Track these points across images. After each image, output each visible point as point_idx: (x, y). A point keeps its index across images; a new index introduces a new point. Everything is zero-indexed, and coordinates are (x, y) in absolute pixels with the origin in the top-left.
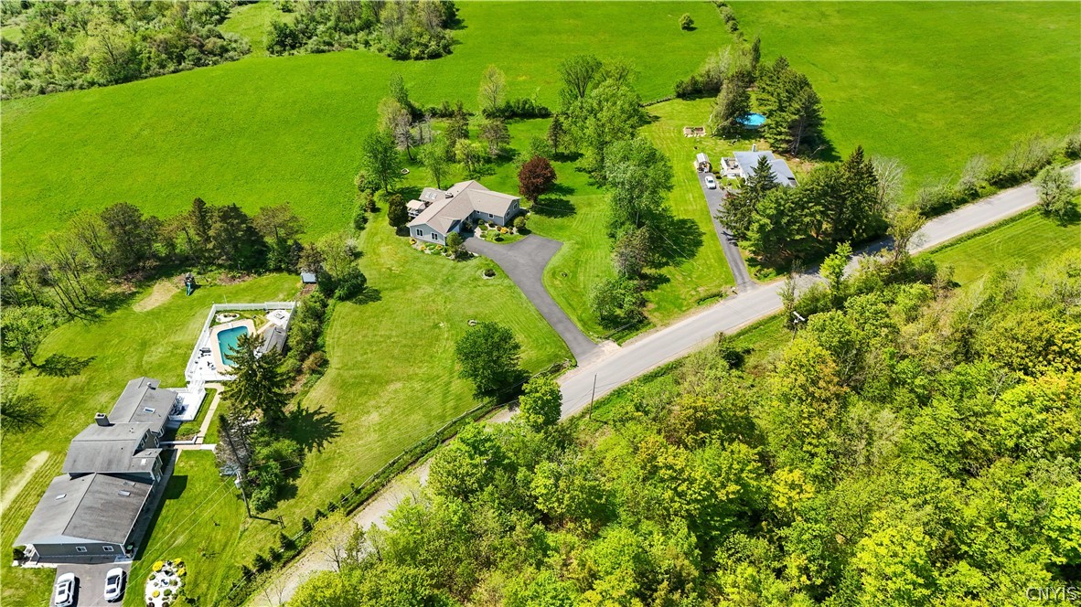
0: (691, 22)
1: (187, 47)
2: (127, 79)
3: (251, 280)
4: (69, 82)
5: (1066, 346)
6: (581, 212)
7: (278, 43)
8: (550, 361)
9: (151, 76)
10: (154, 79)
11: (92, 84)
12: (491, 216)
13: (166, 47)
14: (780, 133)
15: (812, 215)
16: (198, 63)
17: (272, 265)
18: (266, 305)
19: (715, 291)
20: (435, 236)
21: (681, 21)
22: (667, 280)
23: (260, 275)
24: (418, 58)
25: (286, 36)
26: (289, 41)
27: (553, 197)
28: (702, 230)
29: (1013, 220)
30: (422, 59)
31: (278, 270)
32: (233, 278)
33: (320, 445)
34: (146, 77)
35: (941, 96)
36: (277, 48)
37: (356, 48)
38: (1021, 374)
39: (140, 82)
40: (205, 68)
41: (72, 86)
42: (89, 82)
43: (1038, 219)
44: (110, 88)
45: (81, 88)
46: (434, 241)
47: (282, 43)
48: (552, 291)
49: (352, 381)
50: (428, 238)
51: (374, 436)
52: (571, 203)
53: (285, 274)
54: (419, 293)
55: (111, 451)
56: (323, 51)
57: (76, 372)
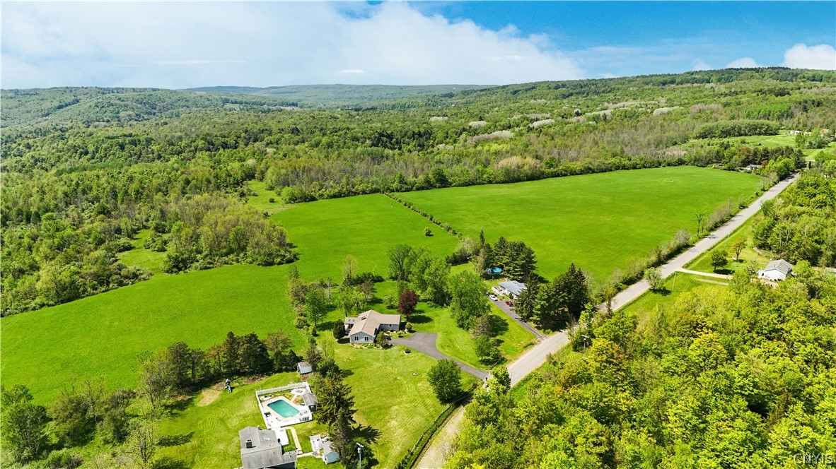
0: (430, 232)
1: (111, 275)
2: (69, 300)
3: (265, 379)
4: (23, 306)
5: (703, 324)
6: (435, 319)
7: (174, 267)
8: (470, 383)
9: (88, 296)
10: (91, 297)
11: (42, 306)
12: (390, 325)
13: (96, 276)
14: (517, 272)
15: (563, 297)
16: (121, 284)
17: (276, 368)
18: (288, 387)
19: (529, 342)
20: (367, 339)
21: (424, 232)
22: (503, 341)
23: (269, 375)
24: (280, 263)
25: (179, 262)
26: (181, 265)
27: (414, 315)
28: (504, 318)
29: (642, 296)
30: (283, 264)
31: (280, 371)
32: (254, 379)
33: (373, 440)
34: (84, 297)
35: (577, 252)
36: (175, 270)
37: (231, 264)
38: (692, 338)
39: (80, 300)
40: (126, 287)
41: (26, 309)
42: (40, 305)
43: (652, 294)
44: (57, 307)
45: (34, 309)
46: (367, 342)
47: (176, 266)
48: (447, 354)
49: (368, 411)
50: (362, 340)
51: (401, 431)
52: (427, 316)
53: (284, 373)
54: (374, 367)
55: (268, 455)
56: (209, 268)
57: (187, 441)
